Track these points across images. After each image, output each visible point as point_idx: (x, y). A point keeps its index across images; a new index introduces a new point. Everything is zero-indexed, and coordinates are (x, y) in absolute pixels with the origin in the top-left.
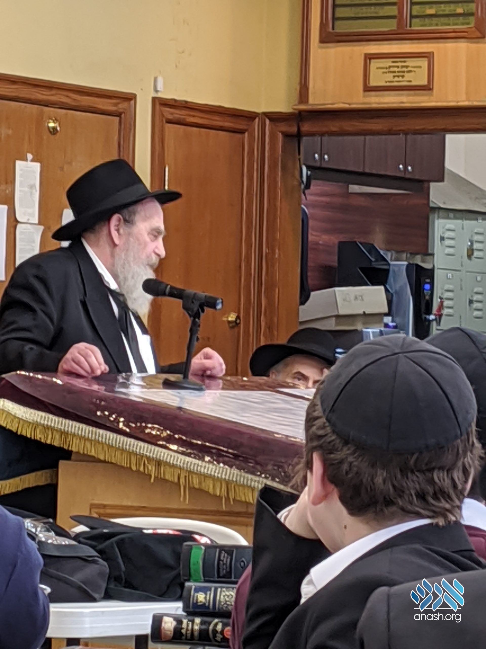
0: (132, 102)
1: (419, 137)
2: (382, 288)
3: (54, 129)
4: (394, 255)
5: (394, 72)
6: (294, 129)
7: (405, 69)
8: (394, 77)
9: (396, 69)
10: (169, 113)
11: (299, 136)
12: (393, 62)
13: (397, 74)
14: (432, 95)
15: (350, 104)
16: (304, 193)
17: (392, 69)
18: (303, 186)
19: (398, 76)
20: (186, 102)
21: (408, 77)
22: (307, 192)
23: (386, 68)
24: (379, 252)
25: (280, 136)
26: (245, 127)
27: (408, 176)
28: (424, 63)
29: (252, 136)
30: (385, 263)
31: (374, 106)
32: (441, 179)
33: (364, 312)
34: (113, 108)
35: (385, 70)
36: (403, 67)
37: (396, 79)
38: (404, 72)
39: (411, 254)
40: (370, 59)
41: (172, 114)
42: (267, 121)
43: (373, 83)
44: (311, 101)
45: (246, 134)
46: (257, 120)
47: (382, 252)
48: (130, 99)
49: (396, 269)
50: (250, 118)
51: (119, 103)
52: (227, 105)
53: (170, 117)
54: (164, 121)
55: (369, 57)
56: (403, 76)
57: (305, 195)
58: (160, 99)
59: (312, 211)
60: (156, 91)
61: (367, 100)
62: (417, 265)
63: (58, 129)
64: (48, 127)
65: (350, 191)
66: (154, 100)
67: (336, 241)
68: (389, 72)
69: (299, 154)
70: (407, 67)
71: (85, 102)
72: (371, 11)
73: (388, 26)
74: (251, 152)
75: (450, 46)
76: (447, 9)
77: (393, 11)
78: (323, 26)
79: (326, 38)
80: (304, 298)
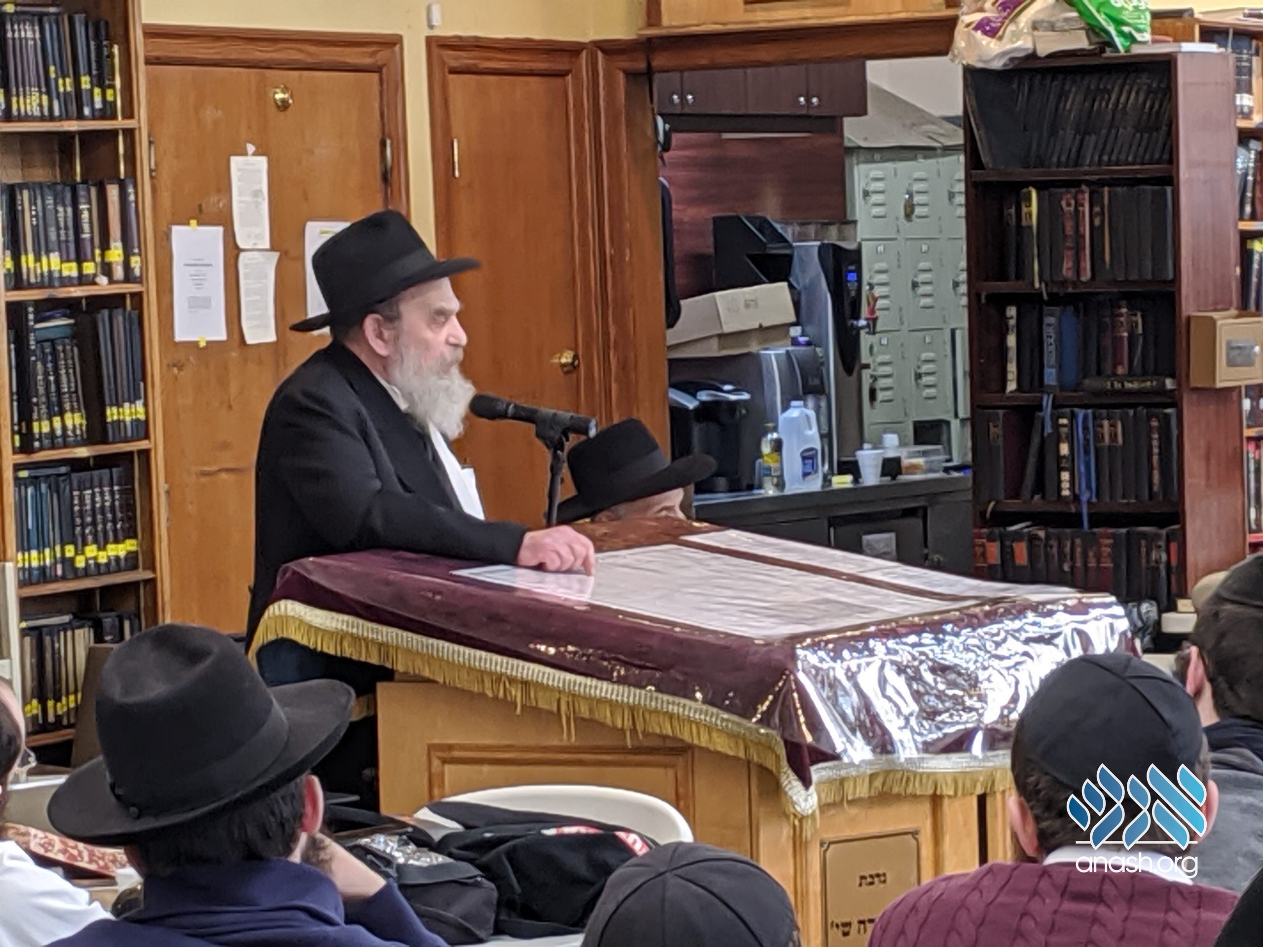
0: (397, 48)
2: (785, 284)
3: (284, 101)
6: (642, 65)
11: (649, 73)
16: (662, 158)
18: (659, 148)
20: (475, 38)
22: (666, 156)
24: (774, 229)
25: (621, 75)
26: (567, 67)
27: (811, 112)
30: (785, 244)
31: (762, 25)
32: (863, 111)
34: (369, 61)
39: (822, 224)
41: (457, 58)
42: (600, 55)
44: (665, 22)
45: (570, 77)
46: (584, 52)
47: (778, 228)
48: (393, 44)
50: (574, 51)
51: (377, 52)
53: (456, 64)
54: (447, 72)
57: (663, 161)
58: (437, 38)
60: (432, 27)
61: (748, 17)
63: (290, 101)
64: (275, 100)
66: (429, 40)
69: (651, 101)
71: (326, 55)
74: (579, 104)
80: (673, 317)
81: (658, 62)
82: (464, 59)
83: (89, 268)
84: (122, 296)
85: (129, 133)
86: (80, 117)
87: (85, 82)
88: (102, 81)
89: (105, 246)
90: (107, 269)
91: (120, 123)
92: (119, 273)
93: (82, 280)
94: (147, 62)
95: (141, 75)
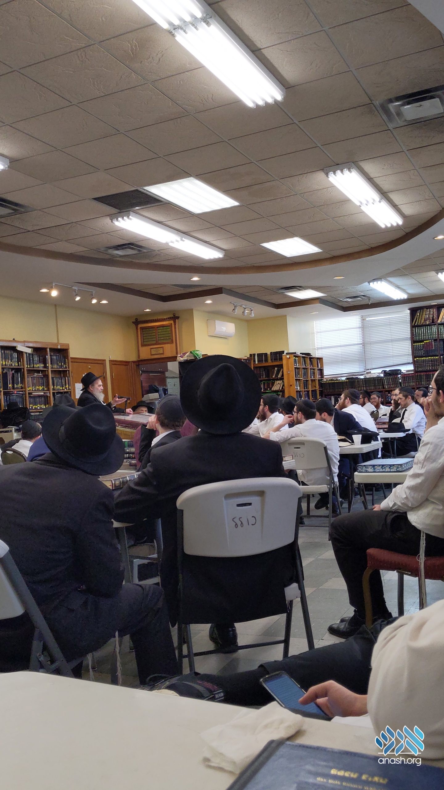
1: (162, 363)
7: (158, 350)
9: (156, 351)
11: (139, 365)
15: (148, 358)
20: (116, 360)
21: (159, 352)
25: (135, 365)
26: (128, 364)
27: (161, 371)
28: (162, 349)
31: (153, 358)
35: (154, 351)
40: (151, 349)
42: (132, 363)
43: (153, 354)
44: (140, 358)
45: (128, 366)
50: (129, 362)
51: (102, 362)
52: (124, 360)
59: (143, 379)
60: (110, 359)
61: (151, 357)
69: (139, 368)
71: (96, 362)
72: (150, 340)
73: (154, 342)
74: (130, 369)
75: (166, 345)
76: (165, 338)
77: (155, 339)
78: (141, 343)
79: (142, 346)
80: (143, 397)
81: (140, 363)
82: (114, 363)
83: (64, 388)
84: (68, 392)
85: (69, 370)
86: (62, 368)
87: (63, 364)
88: (65, 364)
89: (66, 385)
90: (66, 388)
91: (67, 369)
92: (68, 388)
93: (63, 390)
94: (71, 362)
95: (70, 363)
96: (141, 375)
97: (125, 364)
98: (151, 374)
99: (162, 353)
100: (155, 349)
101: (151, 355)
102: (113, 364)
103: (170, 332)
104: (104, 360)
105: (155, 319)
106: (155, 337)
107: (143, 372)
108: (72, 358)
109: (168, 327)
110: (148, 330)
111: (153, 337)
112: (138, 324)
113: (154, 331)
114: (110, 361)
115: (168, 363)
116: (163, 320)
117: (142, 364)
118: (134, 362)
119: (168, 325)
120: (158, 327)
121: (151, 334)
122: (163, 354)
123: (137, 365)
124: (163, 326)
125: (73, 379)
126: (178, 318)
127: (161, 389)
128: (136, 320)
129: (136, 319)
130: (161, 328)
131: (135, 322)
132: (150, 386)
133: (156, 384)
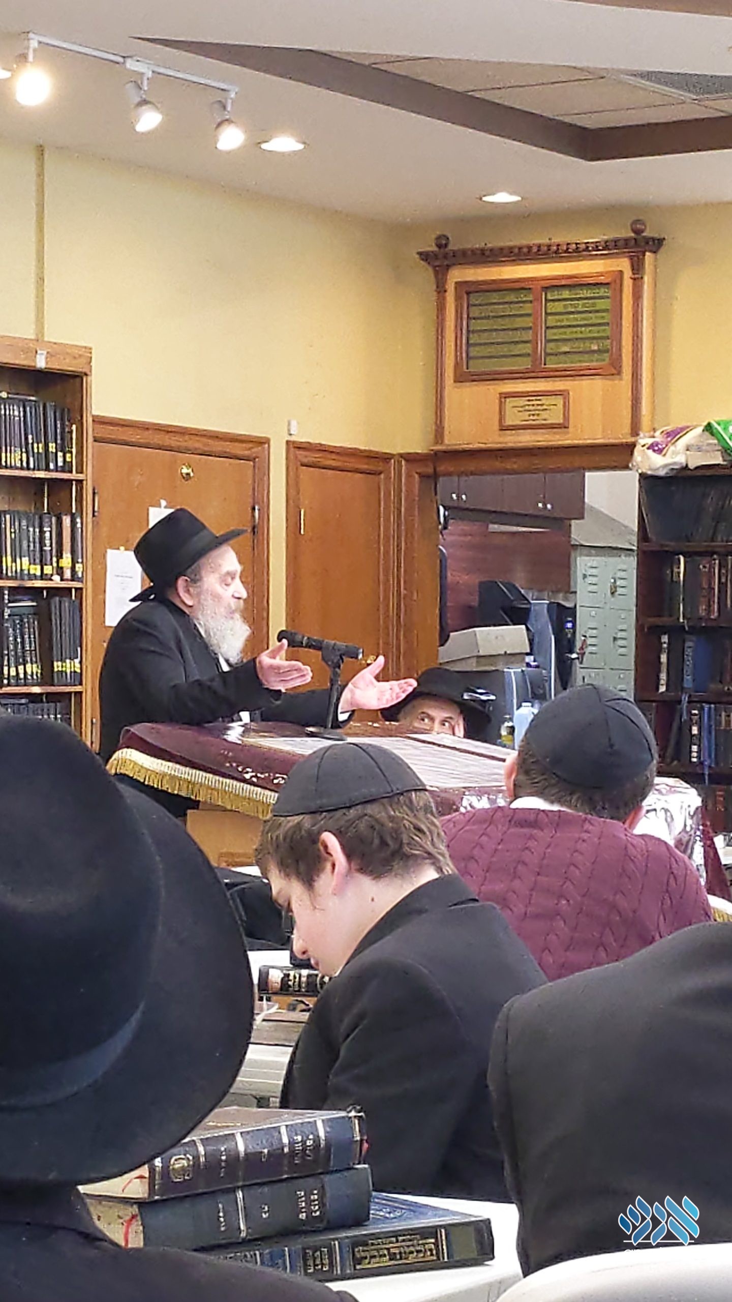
0: (267, 445)
1: (559, 475)
2: (523, 627)
3: (188, 474)
4: (536, 594)
5: (530, 411)
6: (430, 470)
7: (539, 407)
8: (529, 416)
9: (531, 408)
10: (304, 456)
11: (435, 476)
12: (529, 400)
13: (533, 413)
14: (568, 433)
15: (485, 444)
16: (441, 533)
17: (527, 408)
18: (440, 527)
19: (533, 415)
20: (321, 445)
21: (544, 415)
22: (444, 532)
23: (522, 407)
24: (520, 592)
25: (417, 476)
26: (380, 468)
27: (547, 514)
28: (559, 401)
29: (388, 478)
30: (526, 602)
31: (510, 445)
32: (582, 517)
33: (506, 652)
34: (247, 453)
35: (521, 409)
36: (538, 405)
37: (531, 417)
38: (539, 410)
39: (553, 592)
40: (505, 398)
41: (306, 457)
42: (403, 463)
43: (509, 422)
44: (446, 442)
45: (382, 476)
46: (393, 461)
47: (523, 591)
48: (264, 443)
49: (537, 608)
50: (386, 459)
51: (252, 448)
52: (362, 448)
53: (305, 460)
54: (299, 463)
55: (505, 396)
56: (538, 415)
57: (443, 536)
58: (294, 442)
59: (451, 550)
60: (291, 435)
61: (501, 440)
62: (559, 604)
63: (192, 474)
64: (182, 473)
65: (490, 530)
66: (288, 442)
67: (477, 581)
68: (525, 410)
69: (436, 494)
70: (542, 405)
71: (218, 446)
72: (505, 350)
73: (525, 364)
74: (387, 494)
75: (585, 383)
76: (582, 346)
77: (527, 349)
78: (457, 365)
79: (460, 378)
80: (444, 639)
81: (441, 468)
82: (311, 457)
83: (48, 569)
84: (68, 590)
85: (80, 481)
86: (47, 469)
87: (51, 447)
88: (64, 446)
89: (60, 555)
90: (60, 571)
91: (74, 474)
92: (68, 574)
93: (43, 577)
94: (96, 440)
95: (90, 446)
96: (445, 528)
97: (364, 467)
98: (494, 527)
99: (561, 421)
100: (522, 401)
101: (503, 428)
102: (303, 465)
103: (607, 317)
104: (263, 442)
105: (539, 246)
106: (528, 335)
107: (456, 511)
108: (99, 421)
109: (602, 291)
110: (495, 298)
111: (518, 336)
112: (448, 267)
113: (528, 309)
114: (294, 447)
115: (590, 477)
116: (577, 250)
117: (450, 474)
118: (410, 458)
119: (602, 279)
120: (546, 289)
121: (507, 323)
122: (564, 426)
123: (421, 476)
124: (574, 284)
125: (95, 525)
126: (656, 244)
127: (540, 605)
128: (439, 246)
129: (442, 242)
130: (566, 294)
131: (435, 256)
132: (488, 589)
133: (520, 580)
